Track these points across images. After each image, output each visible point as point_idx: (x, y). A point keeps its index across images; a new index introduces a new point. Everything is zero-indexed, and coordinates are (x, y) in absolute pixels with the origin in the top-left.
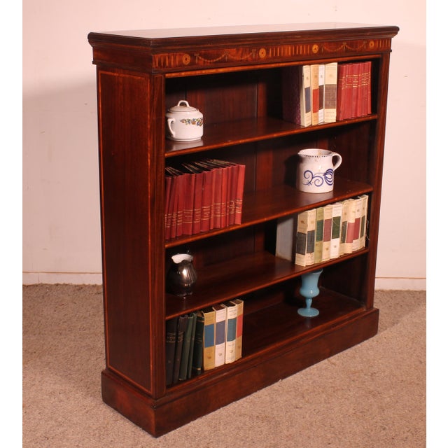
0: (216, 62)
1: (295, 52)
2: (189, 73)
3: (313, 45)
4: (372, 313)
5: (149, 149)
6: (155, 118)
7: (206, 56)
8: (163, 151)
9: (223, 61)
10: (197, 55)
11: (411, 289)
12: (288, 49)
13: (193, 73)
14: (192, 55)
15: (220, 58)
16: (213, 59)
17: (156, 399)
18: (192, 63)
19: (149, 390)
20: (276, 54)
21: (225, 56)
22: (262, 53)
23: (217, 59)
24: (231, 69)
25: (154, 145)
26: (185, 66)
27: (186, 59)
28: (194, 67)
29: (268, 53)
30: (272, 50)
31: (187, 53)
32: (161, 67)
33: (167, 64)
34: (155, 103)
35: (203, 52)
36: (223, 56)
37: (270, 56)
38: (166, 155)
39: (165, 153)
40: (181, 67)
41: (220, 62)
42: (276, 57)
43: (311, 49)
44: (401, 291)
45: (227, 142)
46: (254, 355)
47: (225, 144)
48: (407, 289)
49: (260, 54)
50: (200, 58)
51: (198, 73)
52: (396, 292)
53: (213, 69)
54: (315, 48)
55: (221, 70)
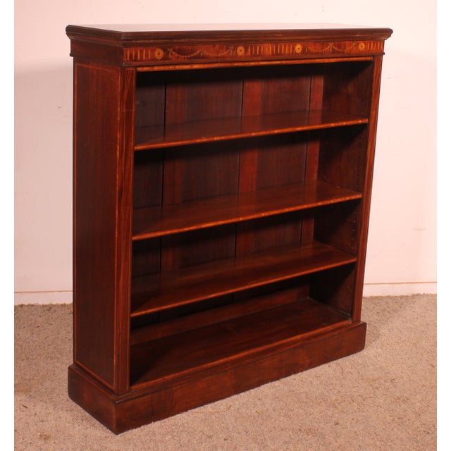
0: (190, 58)
1: (276, 51)
2: (162, 68)
3: (296, 45)
4: (359, 326)
5: (118, 141)
6: (125, 111)
7: (180, 52)
8: (132, 143)
9: (198, 57)
10: (171, 50)
11: (391, 294)
12: (269, 48)
13: (166, 68)
14: (165, 50)
15: (195, 54)
16: (187, 55)
17: (118, 395)
18: (165, 58)
19: (112, 385)
20: (256, 52)
21: (200, 52)
22: (240, 51)
23: (192, 55)
24: (206, 66)
25: (123, 137)
26: (157, 60)
27: (159, 54)
28: (167, 62)
29: (246, 51)
30: (252, 48)
31: (159, 47)
32: (133, 61)
33: (139, 58)
34: (125, 96)
35: (177, 47)
36: (198, 52)
37: (249, 53)
38: (135, 148)
39: (135, 145)
40: (154, 62)
41: (195, 57)
42: (255, 55)
43: (293, 49)
44: (382, 297)
45: (201, 139)
46: (225, 359)
47: (198, 141)
48: (387, 295)
49: (238, 51)
50: (174, 53)
51: (171, 68)
52: (377, 298)
53: (187, 64)
54: (298, 48)
55: (196, 67)
